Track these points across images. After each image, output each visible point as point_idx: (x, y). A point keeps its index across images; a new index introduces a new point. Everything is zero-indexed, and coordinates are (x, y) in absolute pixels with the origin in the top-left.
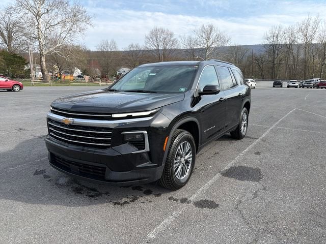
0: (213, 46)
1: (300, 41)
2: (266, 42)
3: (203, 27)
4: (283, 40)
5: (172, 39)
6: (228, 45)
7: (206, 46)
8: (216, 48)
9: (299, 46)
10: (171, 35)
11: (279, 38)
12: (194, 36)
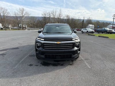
0: (24, 16)
1: (52, 16)
2: (43, 16)
3: (20, 9)
4: (47, 16)
5: (7, 12)
6: (30, 16)
7: (22, 16)
8: (26, 17)
9: (52, 18)
10: (7, 10)
11: (46, 15)
12: (16, 12)
